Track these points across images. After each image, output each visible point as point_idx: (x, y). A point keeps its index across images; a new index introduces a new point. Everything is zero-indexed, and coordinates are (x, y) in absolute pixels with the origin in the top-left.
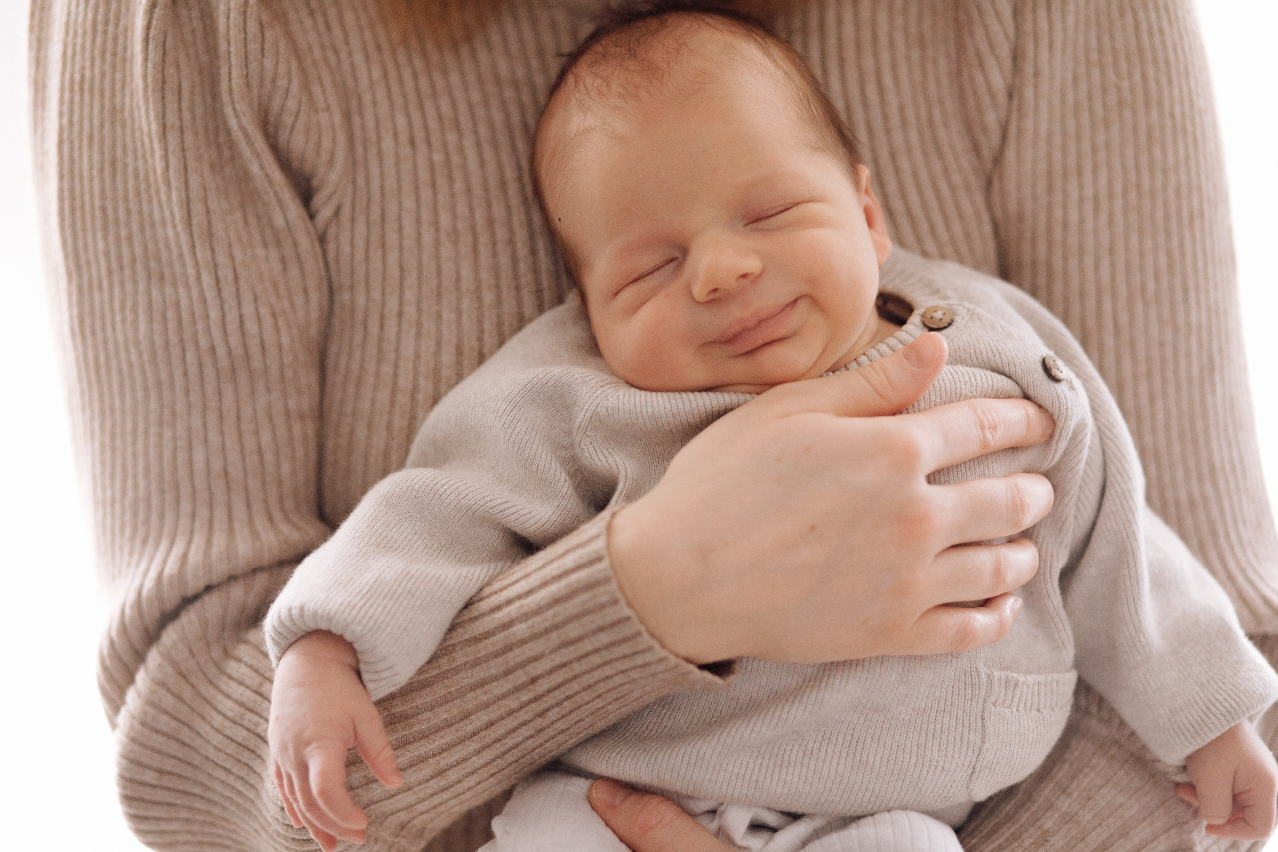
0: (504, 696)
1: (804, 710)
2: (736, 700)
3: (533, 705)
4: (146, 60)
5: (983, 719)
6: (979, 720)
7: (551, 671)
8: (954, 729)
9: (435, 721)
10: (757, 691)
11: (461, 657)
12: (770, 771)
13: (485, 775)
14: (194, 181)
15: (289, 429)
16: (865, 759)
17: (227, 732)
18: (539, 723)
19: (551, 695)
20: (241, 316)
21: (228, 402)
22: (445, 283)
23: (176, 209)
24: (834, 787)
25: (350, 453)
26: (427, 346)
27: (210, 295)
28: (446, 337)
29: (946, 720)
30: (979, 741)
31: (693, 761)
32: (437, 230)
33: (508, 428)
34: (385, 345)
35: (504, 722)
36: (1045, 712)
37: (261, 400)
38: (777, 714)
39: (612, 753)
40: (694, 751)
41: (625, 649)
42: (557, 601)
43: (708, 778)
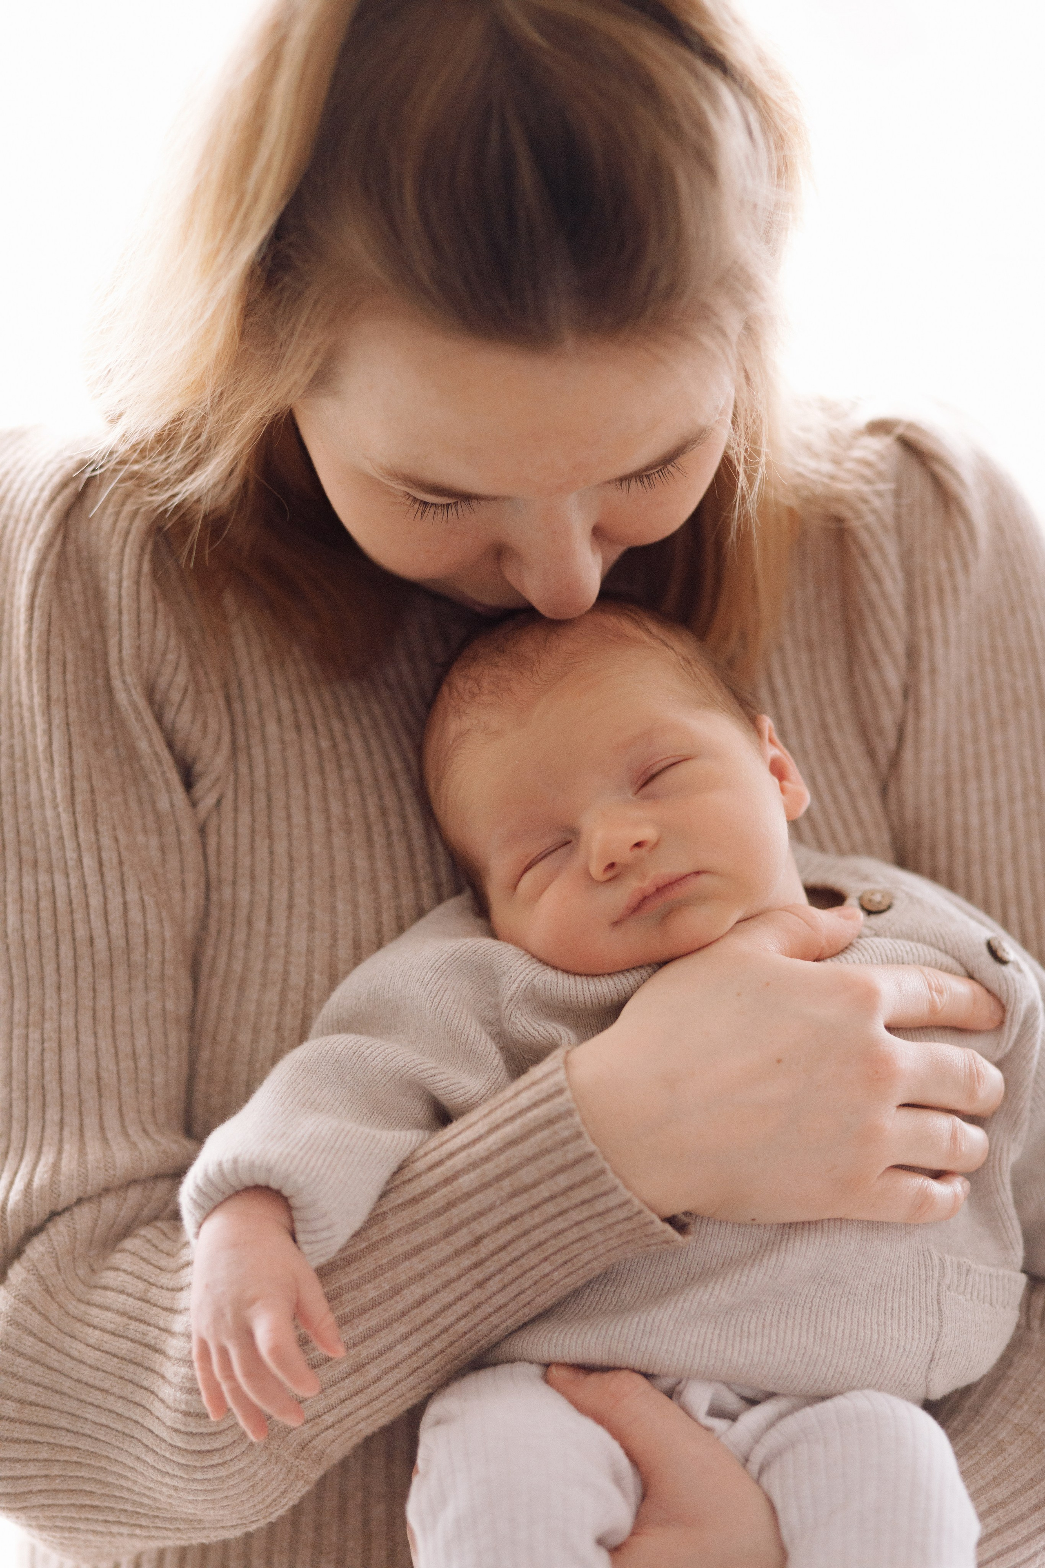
0: (442, 1263)
1: (764, 1274)
2: (688, 1270)
3: (474, 1272)
4: (30, 630)
5: (939, 1303)
6: (935, 1303)
7: (498, 1228)
8: (911, 1310)
9: (361, 1302)
10: (710, 1260)
11: (393, 1223)
12: (730, 1342)
13: (407, 1370)
14: (78, 757)
15: (165, 1034)
16: (827, 1331)
17: (107, 1347)
18: (478, 1295)
19: (495, 1258)
20: (125, 903)
21: (104, 1001)
22: (339, 873)
23: (58, 787)
24: (798, 1359)
25: (230, 1062)
26: (322, 939)
27: (92, 880)
28: (341, 930)
29: (903, 1300)
30: (937, 1324)
31: (648, 1329)
32: (328, 819)
33: (435, 997)
34: (274, 941)
35: (439, 1296)
36: (998, 1308)
37: (139, 1000)
38: (736, 1277)
39: (554, 1333)
40: (649, 1318)
41: (585, 1193)
42: (512, 1143)
43: (664, 1348)
